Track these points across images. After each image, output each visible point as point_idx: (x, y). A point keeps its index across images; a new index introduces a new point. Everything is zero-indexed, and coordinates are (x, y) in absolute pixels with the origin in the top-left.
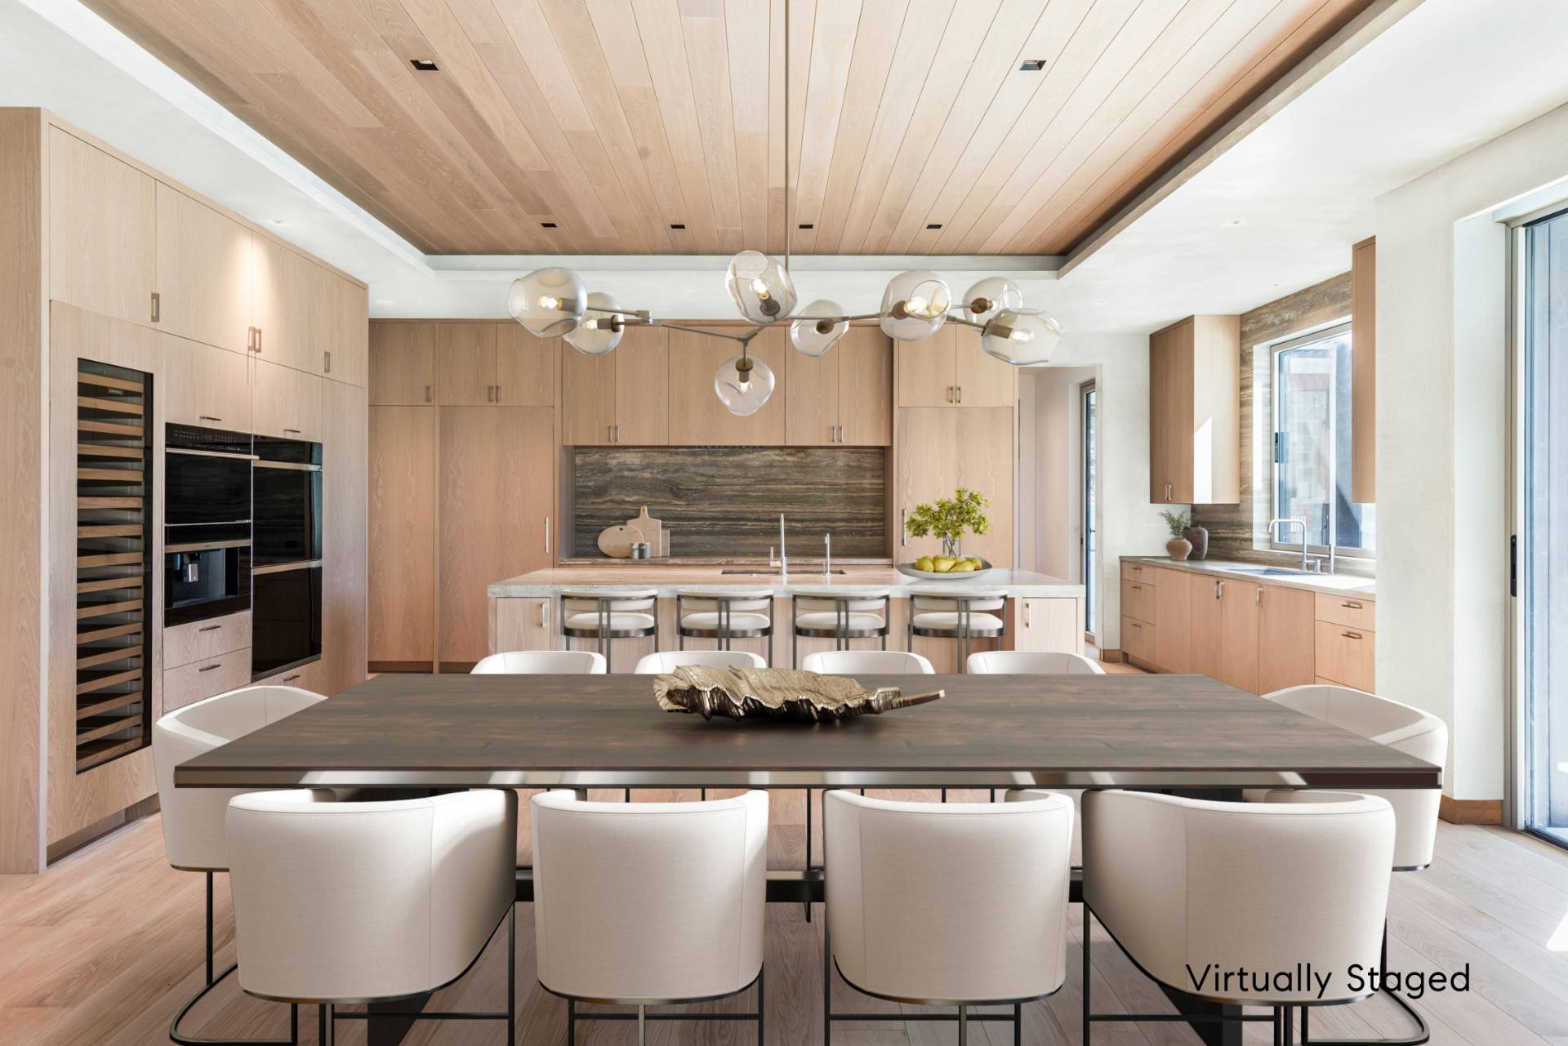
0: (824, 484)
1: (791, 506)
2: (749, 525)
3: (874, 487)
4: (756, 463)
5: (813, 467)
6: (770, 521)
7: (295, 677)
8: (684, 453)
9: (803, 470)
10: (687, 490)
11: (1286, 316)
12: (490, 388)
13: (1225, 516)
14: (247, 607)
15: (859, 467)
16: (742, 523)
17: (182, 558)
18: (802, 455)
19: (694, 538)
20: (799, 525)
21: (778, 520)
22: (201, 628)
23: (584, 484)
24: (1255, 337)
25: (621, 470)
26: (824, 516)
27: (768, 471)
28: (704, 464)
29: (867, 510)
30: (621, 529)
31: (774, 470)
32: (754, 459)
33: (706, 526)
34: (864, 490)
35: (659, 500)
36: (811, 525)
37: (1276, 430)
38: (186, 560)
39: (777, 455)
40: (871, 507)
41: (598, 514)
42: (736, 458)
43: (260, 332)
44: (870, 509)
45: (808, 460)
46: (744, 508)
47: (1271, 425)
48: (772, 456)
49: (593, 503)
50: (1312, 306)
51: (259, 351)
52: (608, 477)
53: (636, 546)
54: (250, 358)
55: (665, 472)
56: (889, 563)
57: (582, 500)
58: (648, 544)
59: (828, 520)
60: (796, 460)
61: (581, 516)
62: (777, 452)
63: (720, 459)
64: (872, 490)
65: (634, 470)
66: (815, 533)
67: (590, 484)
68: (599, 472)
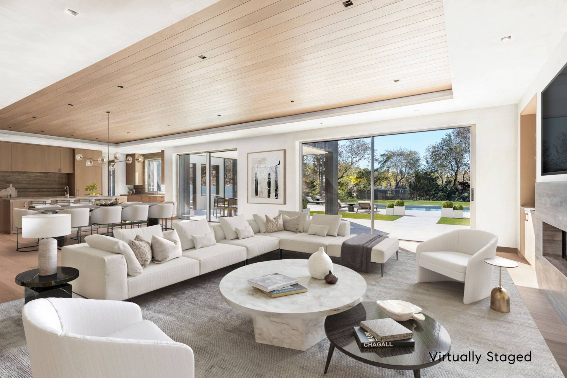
0: (52, 180)
2: (31, 190)
5: (49, 177)
9: (46, 177)
11: (151, 156)
13: (140, 187)
15: (62, 177)
18: (46, 174)
19: (24, 193)
20: (45, 190)
24: (146, 158)
27: (36, 177)
30: (5, 190)
31: (38, 177)
32: (32, 175)
34: (63, 182)
35: (14, 183)
42: (27, 174)
45: (48, 175)
47: (148, 173)
48: (37, 174)
50: (155, 156)
53: (9, 195)
58: (12, 194)
59: (54, 189)
62: (39, 173)
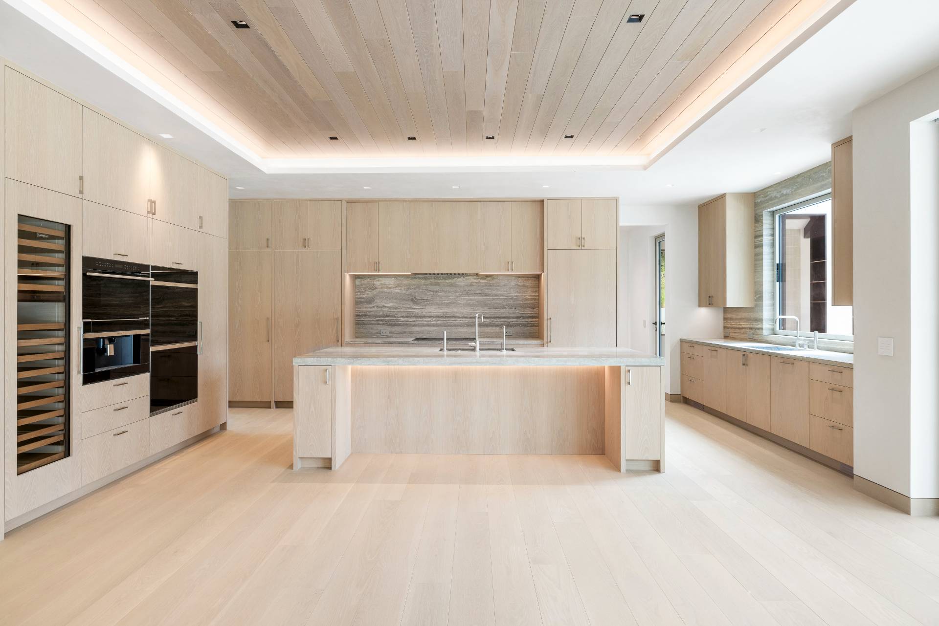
0: (502, 296)
1: (483, 309)
2: (458, 321)
3: (533, 297)
4: (463, 284)
5: (496, 286)
6: (470, 318)
7: (179, 413)
8: (419, 278)
9: (490, 287)
10: (422, 299)
11: (785, 192)
12: (304, 239)
13: (744, 314)
14: (146, 371)
15: (524, 286)
16: (454, 319)
17: (104, 341)
18: (489, 280)
19: (426, 328)
20: (487, 320)
21: (475, 318)
22: (114, 384)
23: (361, 296)
24: (764, 206)
25: (382, 288)
26: (504, 315)
27: (470, 288)
28: (431, 284)
29: (528, 312)
31: (473, 288)
32: (462, 281)
33: (433, 321)
34: (527, 299)
35: (404, 306)
36: (495, 320)
37: (778, 262)
38: (107, 342)
39: (475, 279)
40: (530, 309)
41: (369, 314)
42: (450, 281)
43: (154, 202)
44: (530, 311)
45: (494, 281)
46: (455, 310)
47: (774, 259)
48: (472, 279)
49: (366, 307)
50: (802, 185)
51: (154, 214)
52: (375, 292)
54: (149, 219)
55: (409, 289)
56: (541, 343)
57: (360, 306)
59: (505, 318)
60: (486, 281)
61: (359, 315)
62: (475, 277)
63: (440, 281)
64: (531, 300)
65: (390, 288)
66: (498, 326)
67: (364, 296)
68: (370, 289)
